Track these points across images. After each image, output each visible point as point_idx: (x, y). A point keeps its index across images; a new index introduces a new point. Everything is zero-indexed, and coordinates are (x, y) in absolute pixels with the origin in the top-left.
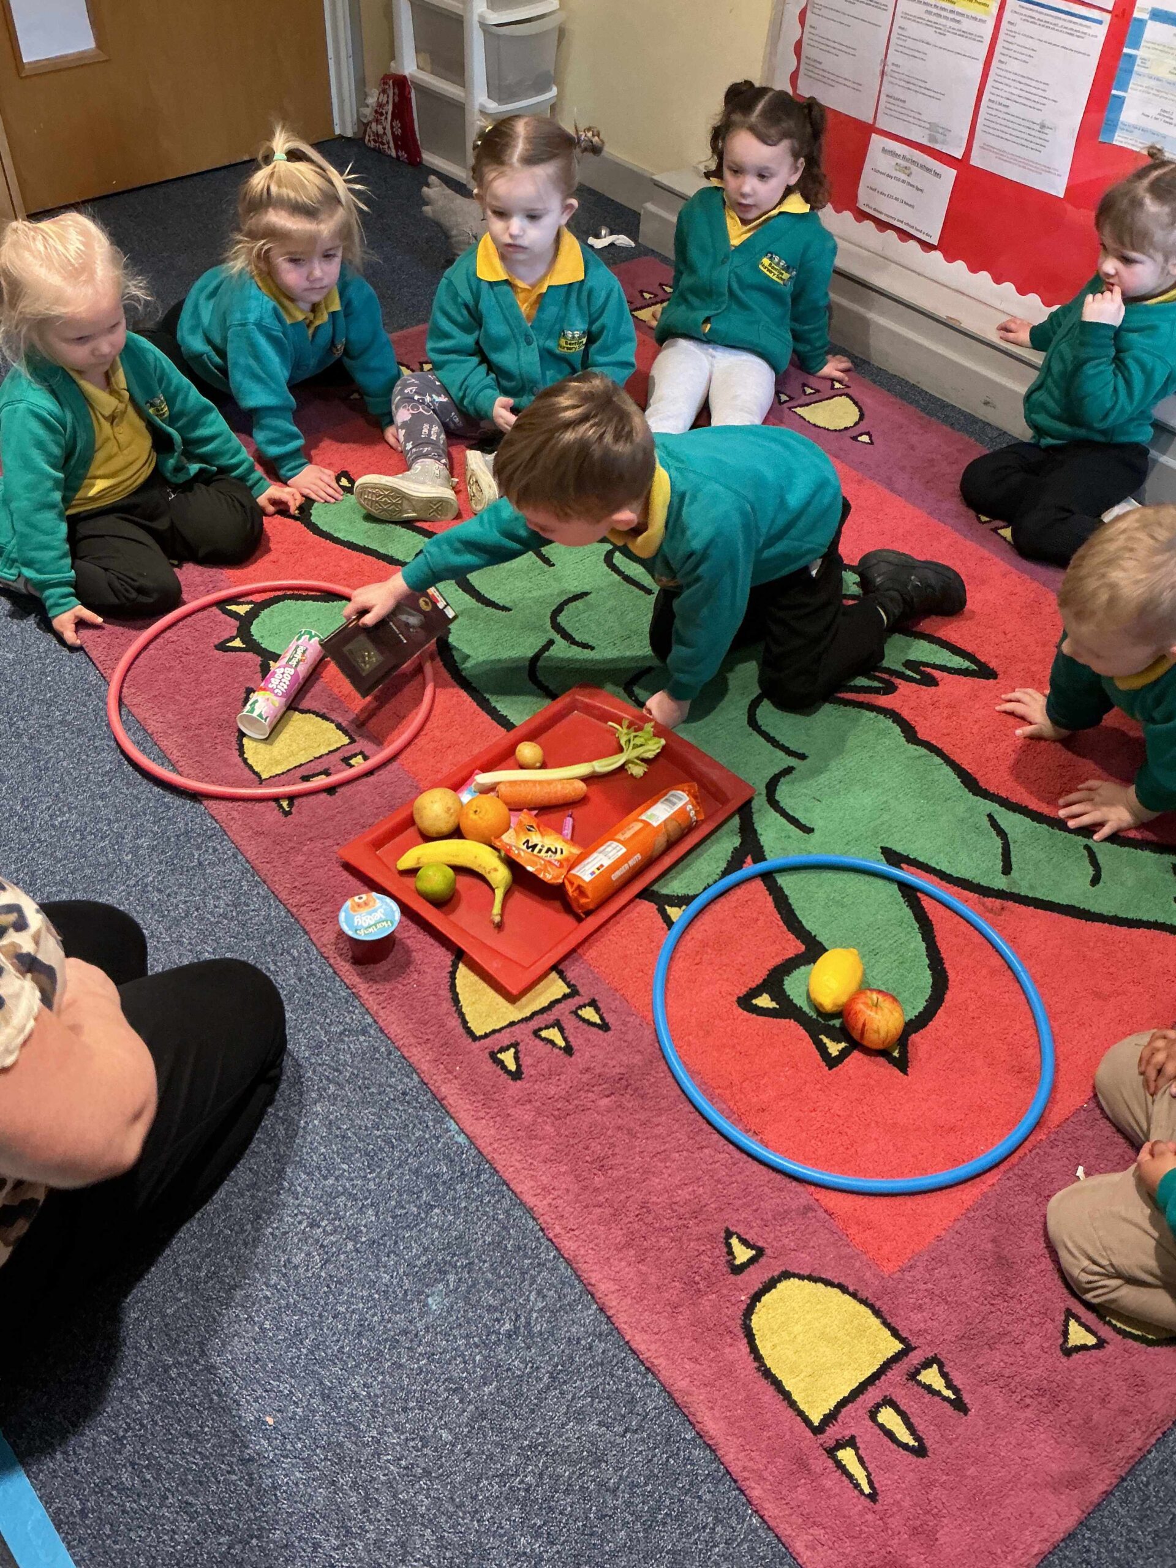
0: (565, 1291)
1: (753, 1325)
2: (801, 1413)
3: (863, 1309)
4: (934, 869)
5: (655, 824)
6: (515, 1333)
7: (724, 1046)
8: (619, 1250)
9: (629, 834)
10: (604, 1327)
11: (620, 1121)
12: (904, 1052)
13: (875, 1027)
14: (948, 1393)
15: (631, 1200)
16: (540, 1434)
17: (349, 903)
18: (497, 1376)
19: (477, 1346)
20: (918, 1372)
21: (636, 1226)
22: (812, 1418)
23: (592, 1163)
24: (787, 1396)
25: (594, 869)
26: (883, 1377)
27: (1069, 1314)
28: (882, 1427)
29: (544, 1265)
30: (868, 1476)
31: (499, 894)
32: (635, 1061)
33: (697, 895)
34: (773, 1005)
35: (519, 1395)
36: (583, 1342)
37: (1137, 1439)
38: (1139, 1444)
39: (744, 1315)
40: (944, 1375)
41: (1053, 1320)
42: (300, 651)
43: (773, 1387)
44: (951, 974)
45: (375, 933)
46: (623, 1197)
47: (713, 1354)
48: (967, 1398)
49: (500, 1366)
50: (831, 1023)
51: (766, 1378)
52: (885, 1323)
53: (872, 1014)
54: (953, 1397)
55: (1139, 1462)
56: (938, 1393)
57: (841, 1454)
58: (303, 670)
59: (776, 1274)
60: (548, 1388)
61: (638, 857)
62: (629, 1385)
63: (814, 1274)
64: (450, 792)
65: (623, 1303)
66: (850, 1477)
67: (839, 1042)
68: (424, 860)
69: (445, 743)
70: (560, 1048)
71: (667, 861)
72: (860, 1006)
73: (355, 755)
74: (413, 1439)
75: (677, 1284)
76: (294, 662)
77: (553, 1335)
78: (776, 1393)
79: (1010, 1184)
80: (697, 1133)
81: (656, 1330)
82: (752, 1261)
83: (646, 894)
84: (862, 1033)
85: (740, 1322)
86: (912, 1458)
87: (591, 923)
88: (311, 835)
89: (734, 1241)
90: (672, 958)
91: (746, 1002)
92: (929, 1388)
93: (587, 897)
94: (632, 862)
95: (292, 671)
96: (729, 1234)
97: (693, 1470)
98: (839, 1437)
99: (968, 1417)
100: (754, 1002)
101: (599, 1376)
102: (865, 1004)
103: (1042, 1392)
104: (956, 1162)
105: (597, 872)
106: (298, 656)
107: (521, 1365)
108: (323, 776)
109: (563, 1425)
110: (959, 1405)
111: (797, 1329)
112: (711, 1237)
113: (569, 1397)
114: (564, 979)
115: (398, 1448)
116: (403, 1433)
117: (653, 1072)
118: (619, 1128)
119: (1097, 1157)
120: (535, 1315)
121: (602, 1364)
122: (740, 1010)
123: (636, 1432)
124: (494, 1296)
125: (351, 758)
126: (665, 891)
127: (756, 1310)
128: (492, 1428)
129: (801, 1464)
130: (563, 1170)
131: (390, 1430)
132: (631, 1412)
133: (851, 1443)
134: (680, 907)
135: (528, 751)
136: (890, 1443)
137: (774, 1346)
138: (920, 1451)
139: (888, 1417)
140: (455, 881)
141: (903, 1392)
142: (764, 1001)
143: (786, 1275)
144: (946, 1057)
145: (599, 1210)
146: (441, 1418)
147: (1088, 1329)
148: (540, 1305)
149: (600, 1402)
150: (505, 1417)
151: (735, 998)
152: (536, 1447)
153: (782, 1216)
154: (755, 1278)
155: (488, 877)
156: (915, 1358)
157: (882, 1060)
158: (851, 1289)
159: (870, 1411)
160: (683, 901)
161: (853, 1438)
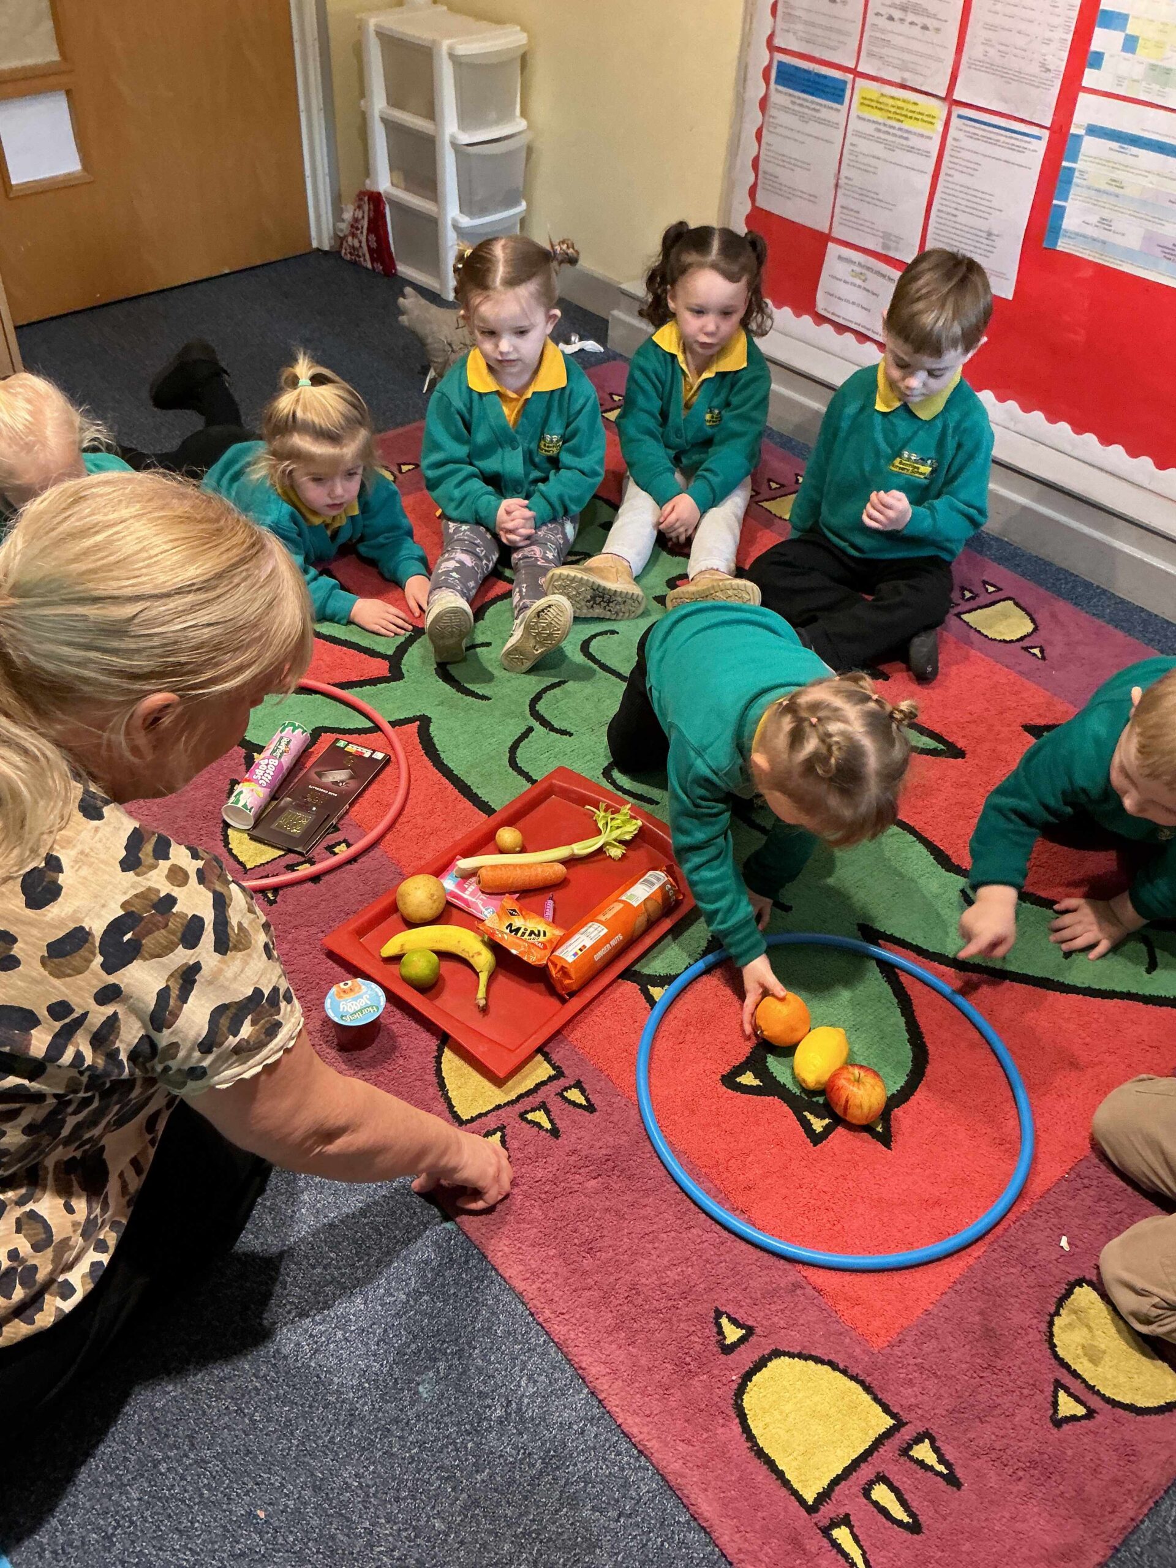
0: (556, 1376)
1: (745, 1404)
2: (795, 1493)
3: (853, 1384)
4: (911, 944)
5: (635, 904)
6: (506, 1419)
7: (708, 1125)
8: (610, 1334)
9: (609, 915)
10: (596, 1411)
11: (608, 1203)
12: (887, 1128)
13: (857, 1102)
14: (941, 1468)
15: (620, 1282)
16: (534, 1520)
17: (334, 990)
18: (489, 1463)
19: (469, 1434)
20: (910, 1447)
21: (625, 1308)
22: (805, 1497)
23: (580, 1246)
24: (780, 1475)
25: (577, 950)
26: (876, 1454)
27: (1058, 1385)
28: (876, 1504)
29: (535, 1349)
30: (864, 1555)
31: (483, 978)
32: (621, 1142)
33: (677, 976)
34: (757, 1082)
35: (511, 1482)
36: (575, 1427)
37: (1130, 1508)
38: (1131, 1514)
39: (735, 1395)
40: (936, 1450)
41: (1042, 1391)
42: (283, 743)
43: (766, 1467)
44: (931, 1048)
45: (361, 1020)
46: (612, 1279)
47: (705, 1435)
48: (959, 1473)
49: (492, 1453)
50: (815, 1099)
51: (759, 1458)
52: (876, 1400)
53: (855, 1089)
54: (946, 1472)
55: (1132, 1533)
56: (931, 1468)
57: (836, 1533)
58: (287, 761)
59: (767, 1352)
60: (541, 1473)
61: (620, 937)
62: (622, 1469)
63: (804, 1352)
64: (433, 878)
65: (614, 1386)
66: (846, 1555)
67: (823, 1118)
68: (407, 947)
69: (428, 830)
70: (547, 1130)
71: (648, 941)
72: (842, 1082)
73: (339, 844)
74: (406, 1530)
75: (667, 1365)
76: (278, 753)
77: (544, 1421)
78: (769, 1473)
79: (995, 1255)
80: (685, 1213)
81: (647, 1412)
82: (742, 1340)
83: (629, 974)
84: (846, 1108)
85: (732, 1402)
86: (906, 1535)
87: (575, 1004)
88: (296, 923)
89: (724, 1321)
90: (654, 1038)
91: (729, 1080)
92: (921, 1463)
93: (570, 978)
94: (613, 943)
95: (276, 762)
96: (719, 1314)
97: (688, 1554)
98: (833, 1515)
99: (961, 1493)
100: (738, 1080)
101: (591, 1461)
102: (848, 1080)
103: (1034, 1464)
104: (941, 1236)
105: (580, 953)
106: (282, 747)
107: (513, 1451)
108: (307, 865)
109: (557, 1511)
110: (952, 1480)
111: (788, 1407)
112: (700, 1318)
113: (562, 1482)
114: (548, 1060)
115: (390, 1539)
116: (395, 1523)
117: (639, 1152)
118: (607, 1210)
119: (1079, 1227)
120: (526, 1401)
121: (594, 1448)
122: (724, 1089)
123: (630, 1516)
124: (484, 1382)
125: (334, 846)
126: (646, 971)
127: (748, 1389)
128: (485, 1517)
129: (795, 1542)
130: (551, 1253)
131: (383, 1521)
132: (624, 1496)
133: (846, 1521)
134: (662, 987)
135: (508, 836)
136: (884, 1520)
137: (766, 1426)
138: (915, 1528)
139: (882, 1494)
140: (439, 966)
141: (896, 1468)
142: (748, 1079)
143: (777, 1354)
144: (929, 1131)
145: (588, 1293)
146: (433, 1507)
147: (1078, 1400)
148: (532, 1390)
149: (593, 1487)
150: (498, 1504)
151: (719, 1077)
152: (530, 1534)
153: (771, 1294)
154: (746, 1357)
155: (472, 961)
156: (907, 1433)
157: (866, 1136)
158: (841, 1366)
159: (864, 1489)
160: (664, 980)
161: (847, 1515)
